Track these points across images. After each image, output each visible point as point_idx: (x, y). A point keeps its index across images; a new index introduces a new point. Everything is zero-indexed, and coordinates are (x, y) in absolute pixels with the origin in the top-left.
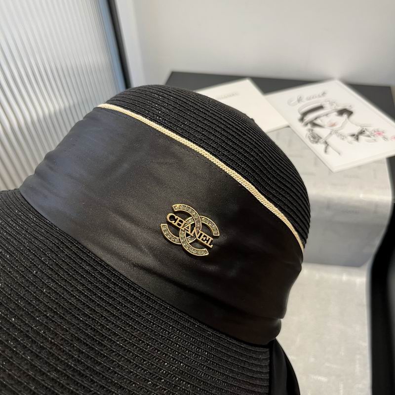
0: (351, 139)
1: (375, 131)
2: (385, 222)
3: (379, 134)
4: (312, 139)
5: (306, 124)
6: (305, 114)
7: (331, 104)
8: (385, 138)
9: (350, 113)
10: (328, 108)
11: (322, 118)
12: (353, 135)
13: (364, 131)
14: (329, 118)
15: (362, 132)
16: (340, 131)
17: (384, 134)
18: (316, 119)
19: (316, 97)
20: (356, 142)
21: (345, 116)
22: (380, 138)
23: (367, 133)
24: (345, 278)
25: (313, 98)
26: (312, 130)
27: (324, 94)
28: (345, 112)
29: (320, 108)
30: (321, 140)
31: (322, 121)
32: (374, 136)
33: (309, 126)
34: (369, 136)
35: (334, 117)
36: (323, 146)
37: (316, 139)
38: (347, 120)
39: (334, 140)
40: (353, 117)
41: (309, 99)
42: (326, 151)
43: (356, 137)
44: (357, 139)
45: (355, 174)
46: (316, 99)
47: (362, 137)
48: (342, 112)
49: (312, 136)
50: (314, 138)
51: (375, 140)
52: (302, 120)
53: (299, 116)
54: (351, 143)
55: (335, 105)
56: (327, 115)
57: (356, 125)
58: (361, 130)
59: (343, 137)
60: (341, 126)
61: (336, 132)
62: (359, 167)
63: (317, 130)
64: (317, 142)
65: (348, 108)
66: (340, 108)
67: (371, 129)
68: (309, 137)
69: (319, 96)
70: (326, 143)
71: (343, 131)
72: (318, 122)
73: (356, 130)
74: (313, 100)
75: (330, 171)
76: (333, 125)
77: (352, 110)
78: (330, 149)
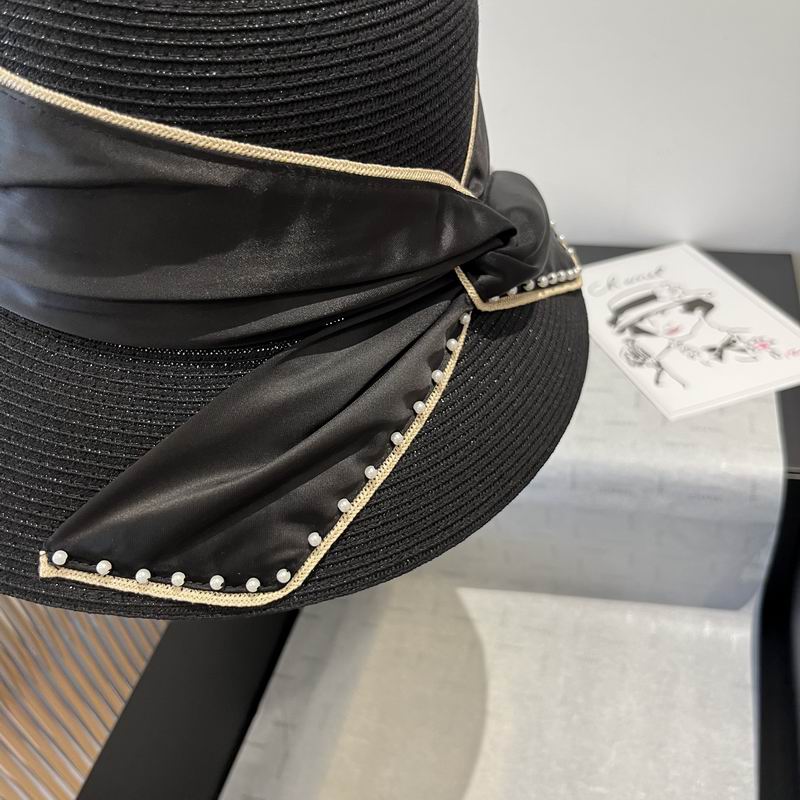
0: (707, 356)
1: (755, 341)
2: (774, 516)
3: (764, 346)
4: (632, 358)
5: (622, 331)
6: (621, 311)
7: (673, 290)
8: (774, 354)
9: (708, 307)
10: (666, 298)
11: (653, 318)
12: (712, 350)
13: (734, 342)
14: (666, 318)
15: (729, 344)
16: (689, 343)
17: (772, 346)
18: (642, 319)
19: (644, 278)
20: (717, 363)
21: (698, 312)
22: (765, 355)
23: (740, 344)
24: (708, 629)
25: (638, 279)
26: (633, 342)
27: (659, 271)
28: (699, 305)
29: (651, 298)
30: (649, 361)
31: (652, 323)
32: (753, 350)
33: (628, 334)
34: (743, 351)
35: (678, 316)
36: (653, 371)
37: (639, 357)
38: (703, 319)
39: (674, 361)
40: (713, 315)
41: (629, 282)
42: (657, 382)
43: (718, 353)
44: (720, 357)
45: (713, 424)
46: (645, 282)
47: (729, 353)
48: (691, 306)
49: (632, 353)
50: (636, 356)
51: (755, 358)
52: (614, 322)
53: (610, 315)
54: (707, 364)
55: (680, 291)
56: (663, 311)
57: (719, 329)
58: (730, 339)
59: (692, 354)
60: (691, 333)
61: (679, 344)
62: (722, 410)
63: (642, 341)
64: (641, 364)
65: (704, 297)
66: (689, 297)
67: (747, 336)
68: (626, 355)
69: (650, 276)
70: (659, 365)
71: (693, 343)
72: (645, 325)
73: (718, 340)
74: (637, 284)
75: (665, 420)
76: (674, 331)
77: (711, 300)
78: (665, 377)
